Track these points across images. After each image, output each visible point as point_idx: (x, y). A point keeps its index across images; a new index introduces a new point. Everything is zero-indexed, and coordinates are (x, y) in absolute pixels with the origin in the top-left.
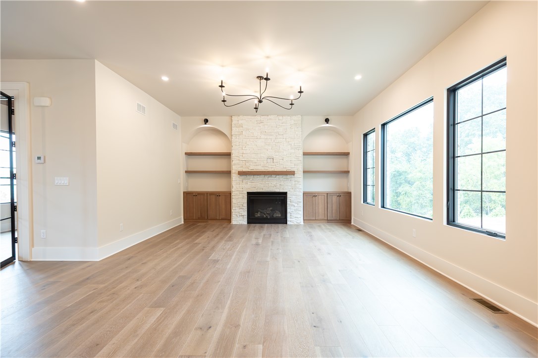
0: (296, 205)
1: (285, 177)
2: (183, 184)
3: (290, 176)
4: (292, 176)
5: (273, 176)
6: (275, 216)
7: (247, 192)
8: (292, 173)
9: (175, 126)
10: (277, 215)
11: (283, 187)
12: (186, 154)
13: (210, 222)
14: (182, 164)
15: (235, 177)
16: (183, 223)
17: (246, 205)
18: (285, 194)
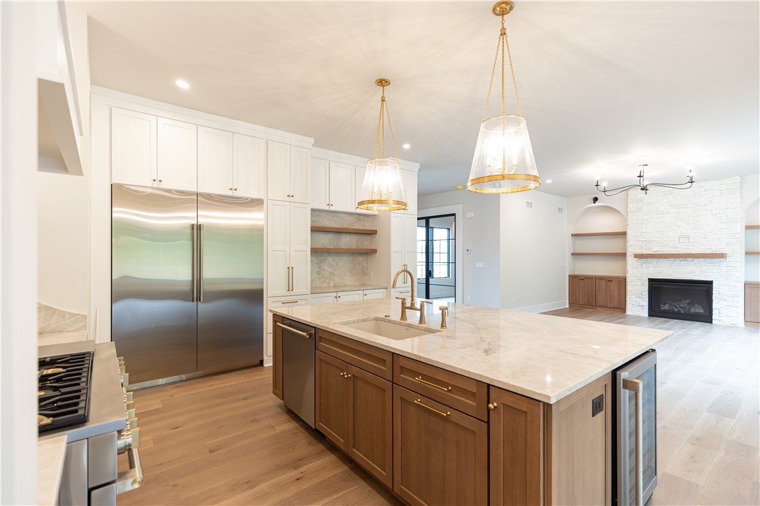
0: (729, 299)
1: (708, 260)
2: (569, 267)
3: (719, 260)
4: (723, 259)
5: (688, 259)
6: (692, 310)
7: (649, 279)
8: (722, 256)
9: (560, 210)
10: (697, 311)
11: (705, 274)
12: (572, 235)
13: (599, 309)
14: (568, 246)
15: (630, 260)
16: (568, 306)
17: (646, 294)
18: (711, 283)
